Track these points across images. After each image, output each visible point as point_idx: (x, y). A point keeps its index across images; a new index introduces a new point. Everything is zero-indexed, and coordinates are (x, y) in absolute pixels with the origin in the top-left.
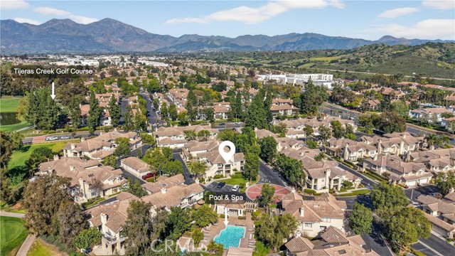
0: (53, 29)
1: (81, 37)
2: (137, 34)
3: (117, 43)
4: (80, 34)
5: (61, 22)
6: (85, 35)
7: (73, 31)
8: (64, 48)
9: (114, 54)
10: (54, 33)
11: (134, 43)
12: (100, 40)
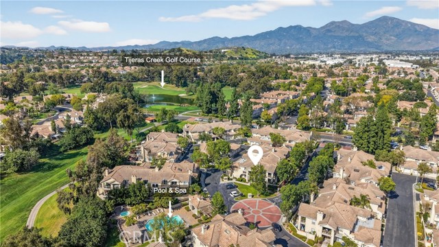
0: (329, 31)
1: (353, 37)
2: (416, 31)
3: (389, 42)
4: (352, 34)
5: (338, 24)
6: (357, 35)
7: (346, 31)
8: (334, 47)
9: (382, 53)
10: (329, 34)
11: (410, 40)
12: (371, 39)
